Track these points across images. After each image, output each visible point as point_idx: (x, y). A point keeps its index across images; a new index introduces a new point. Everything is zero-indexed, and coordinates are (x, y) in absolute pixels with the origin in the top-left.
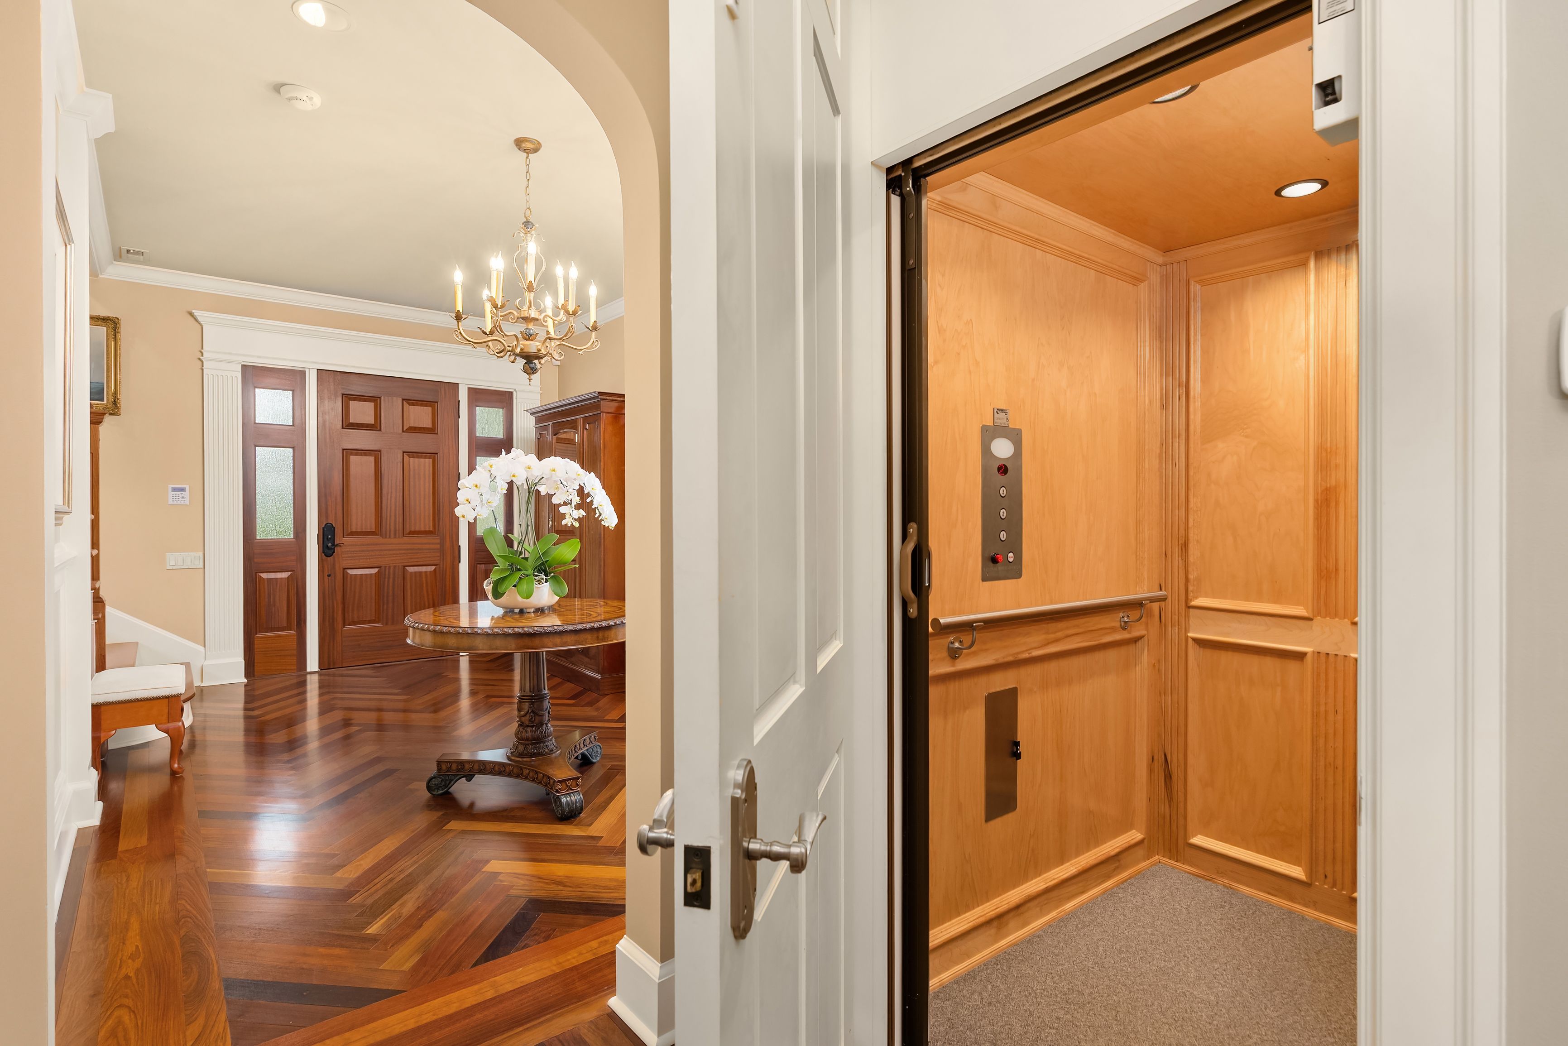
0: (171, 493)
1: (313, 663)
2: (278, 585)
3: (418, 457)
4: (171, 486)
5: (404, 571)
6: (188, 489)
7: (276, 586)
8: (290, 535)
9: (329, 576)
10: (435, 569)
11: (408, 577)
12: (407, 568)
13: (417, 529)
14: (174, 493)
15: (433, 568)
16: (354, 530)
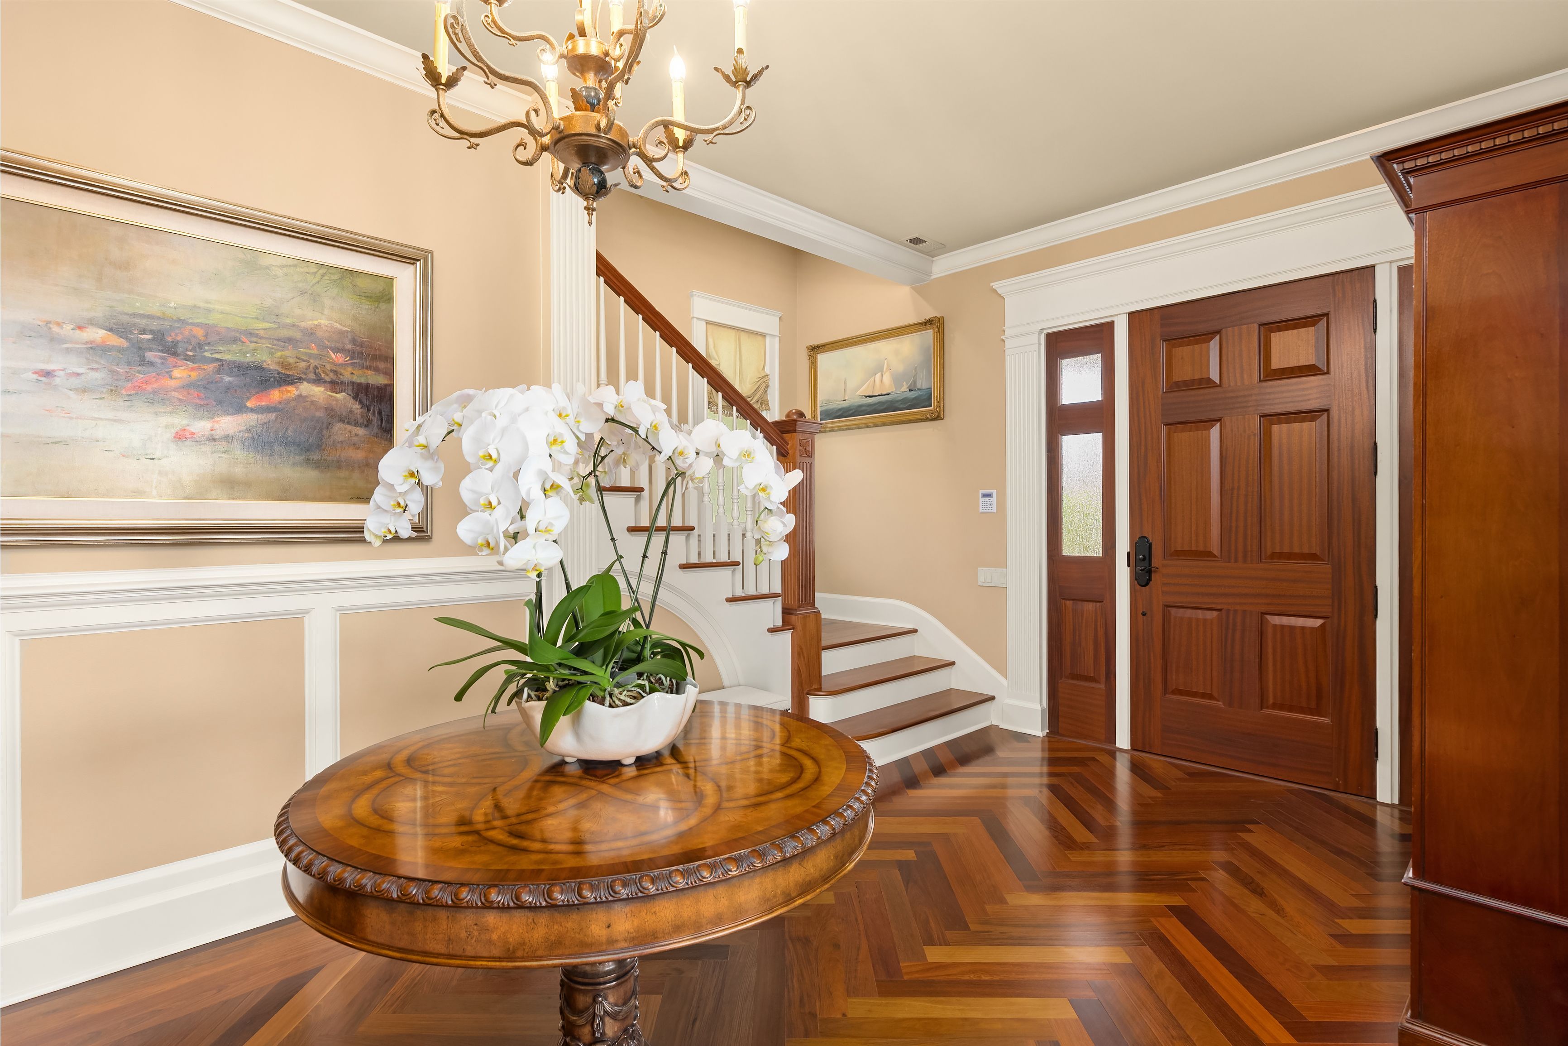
0: (981, 499)
1: (1123, 740)
2: (1084, 619)
3: (1288, 422)
4: (981, 491)
5: (1262, 622)
6: (995, 495)
7: (1082, 620)
8: (1098, 553)
9: (1144, 614)
10: (1323, 625)
11: (1270, 632)
12: (1269, 617)
13: (1286, 550)
14: (983, 499)
15: (1319, 622)
16: (1179, 549)
